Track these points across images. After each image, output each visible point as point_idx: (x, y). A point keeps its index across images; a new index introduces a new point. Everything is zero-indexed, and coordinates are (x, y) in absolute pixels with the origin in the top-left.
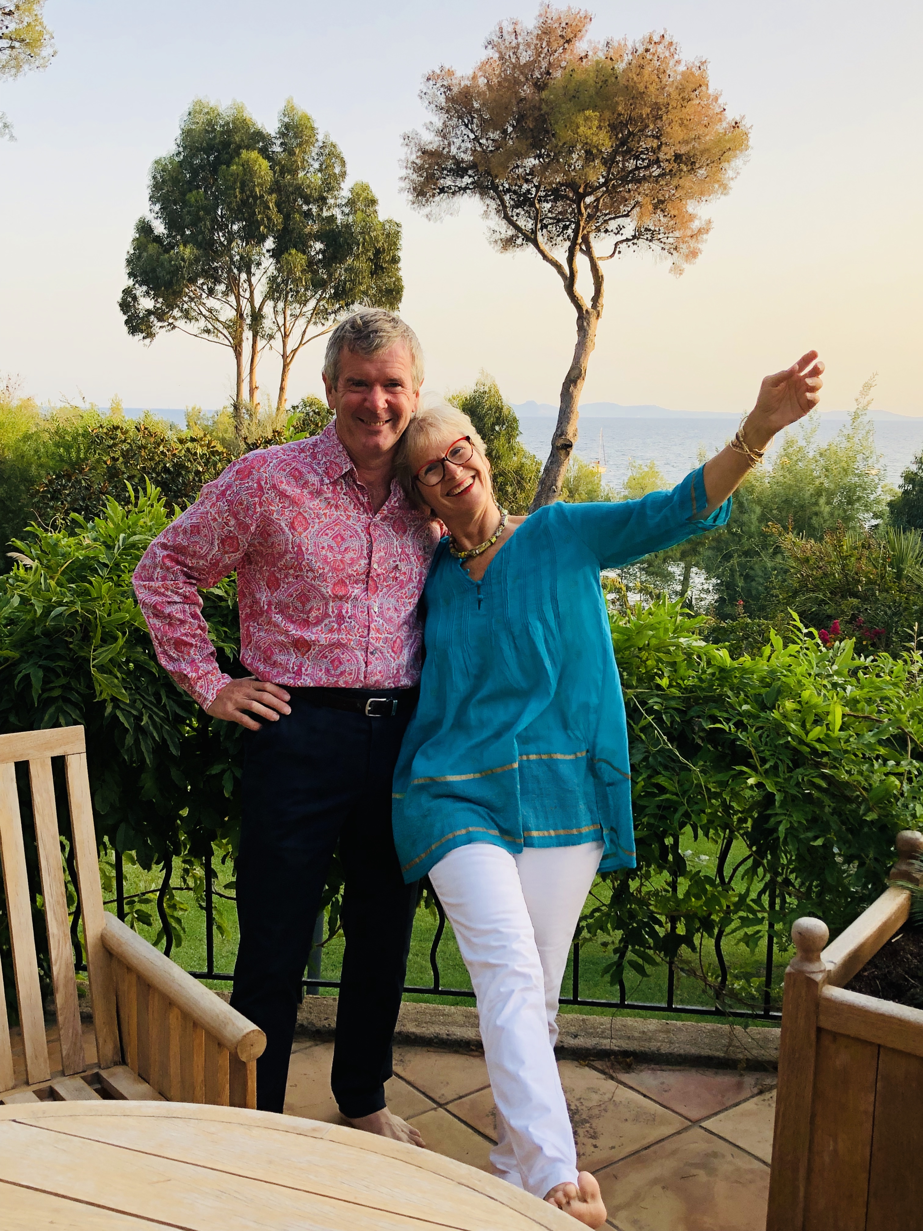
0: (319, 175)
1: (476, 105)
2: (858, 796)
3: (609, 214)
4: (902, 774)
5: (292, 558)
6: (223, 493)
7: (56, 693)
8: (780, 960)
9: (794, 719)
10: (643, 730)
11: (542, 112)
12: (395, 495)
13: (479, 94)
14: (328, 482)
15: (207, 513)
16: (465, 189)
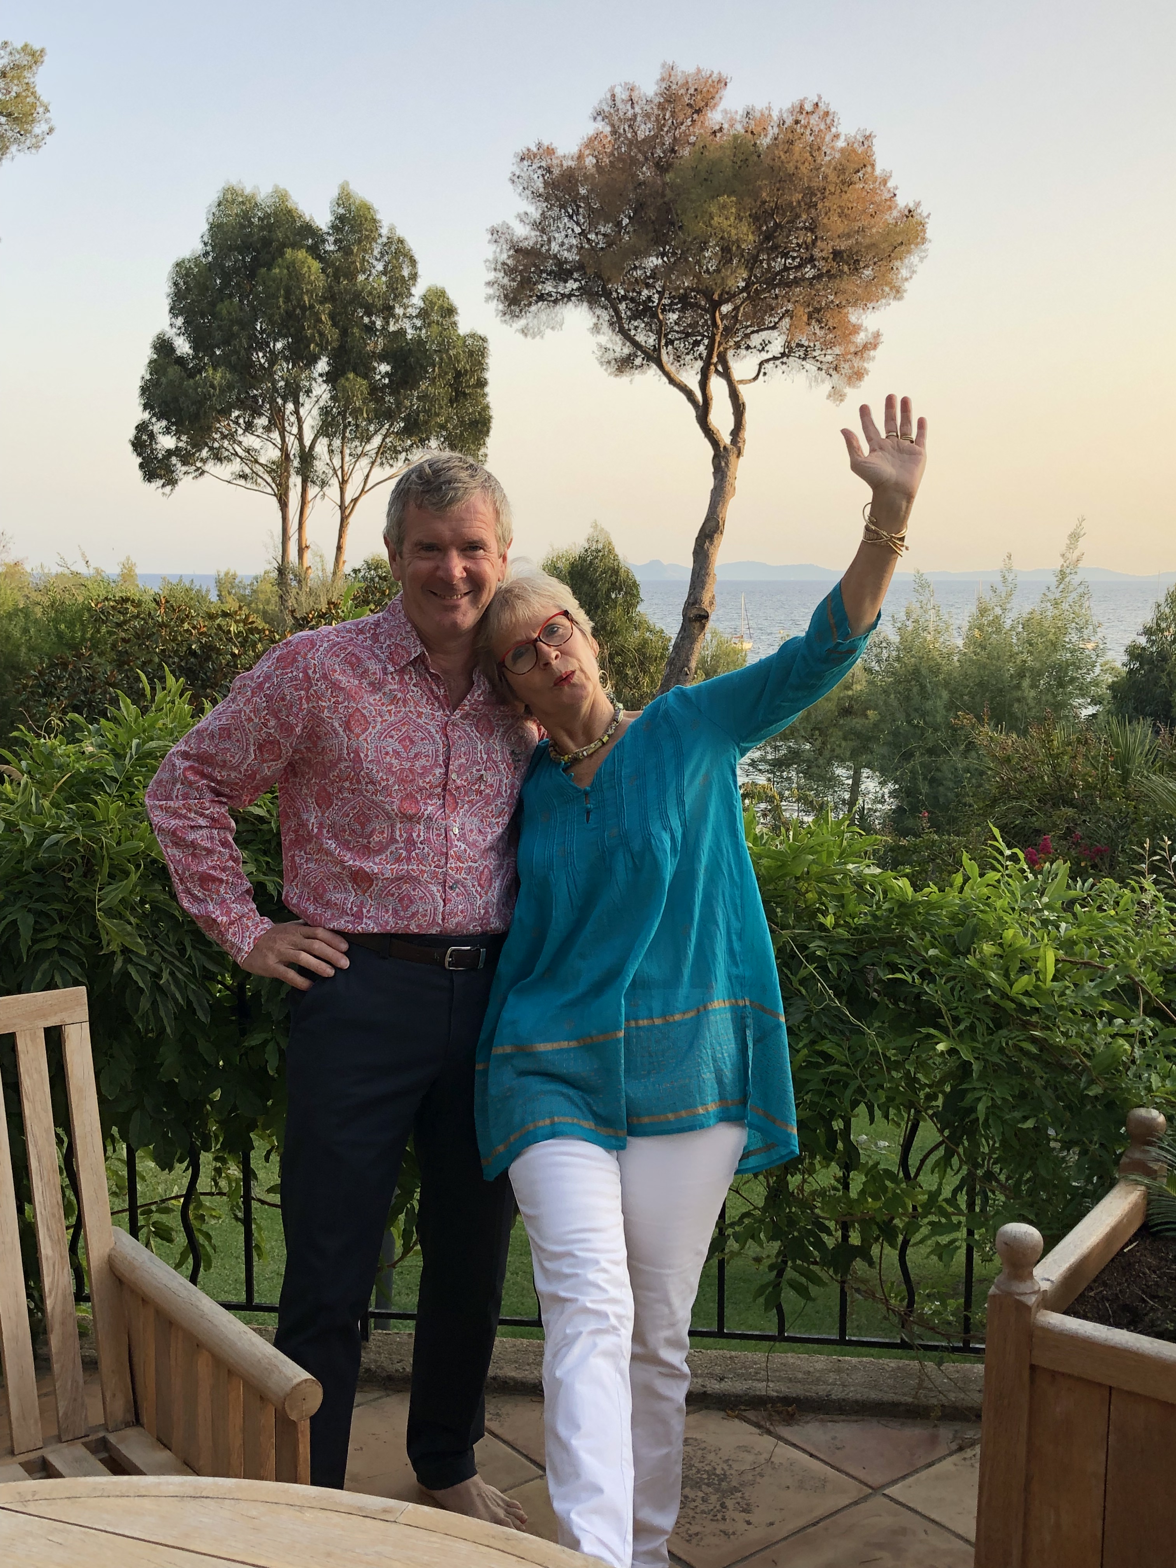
0: (384, 279)
1: (583, 191)
2: (1077, 1065)
3: (751, 326)
4: (1133, 1036)
5: (348, 767)
6: (260, 686)
7: (51, 944)
8: (984, 1272)
9: (995, 967)
10: (802, 982)
11: (666, 199)
12: (479, 687)
13: (586, 177)
14: (392, 670)
15: (240, 712)
16: (568, 297)
